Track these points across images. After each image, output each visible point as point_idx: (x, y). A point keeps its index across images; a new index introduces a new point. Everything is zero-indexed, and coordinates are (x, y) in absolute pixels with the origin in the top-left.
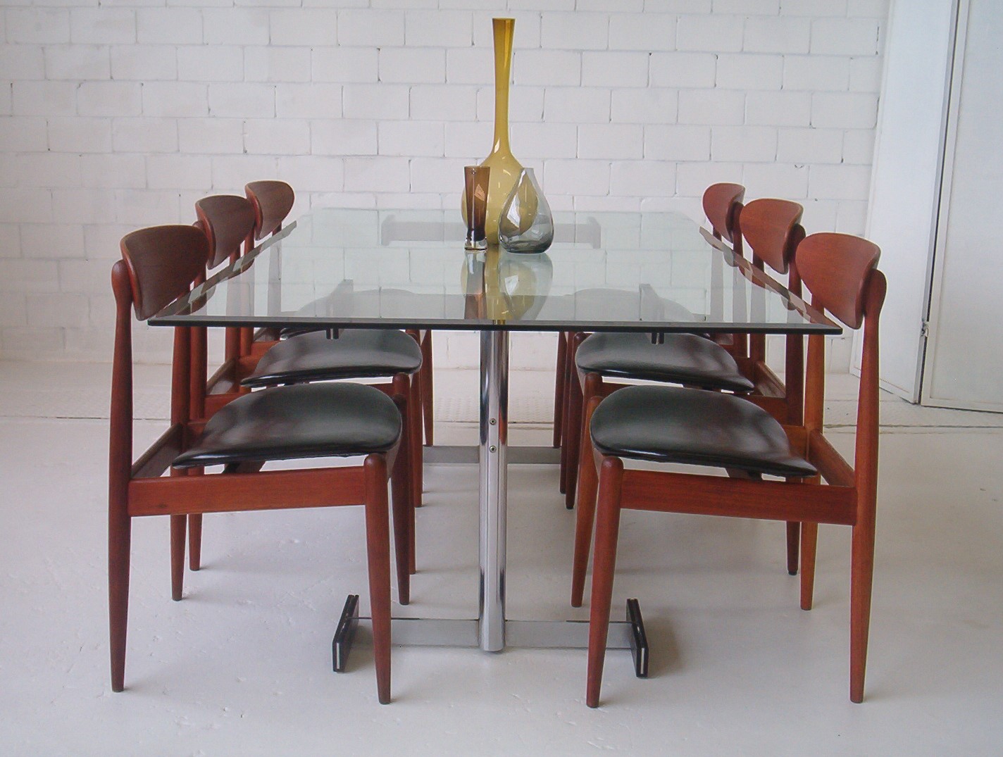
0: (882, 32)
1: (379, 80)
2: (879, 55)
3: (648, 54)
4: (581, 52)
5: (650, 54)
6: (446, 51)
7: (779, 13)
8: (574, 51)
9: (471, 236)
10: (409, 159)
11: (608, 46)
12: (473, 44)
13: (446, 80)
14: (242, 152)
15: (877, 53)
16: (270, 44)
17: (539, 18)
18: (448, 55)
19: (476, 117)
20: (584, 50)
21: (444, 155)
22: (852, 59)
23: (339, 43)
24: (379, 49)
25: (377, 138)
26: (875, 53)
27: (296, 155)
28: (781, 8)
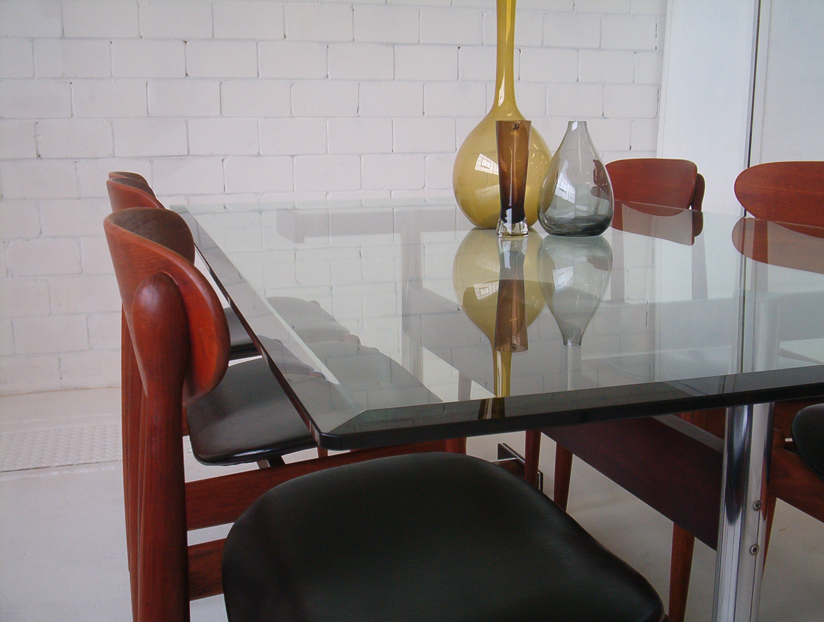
0: (661, 30)
1: (187, 75)
2: (660, 51)
3: (457, 48)
4: (393, 45)
5: (459, 48)
6: (257, 44)
7: (573, 9)
8: (387, 44)
9: (506, 216)
10: (222, 158)
11: (419, 41)
12: (285, 37)
13: (258, 75)
14: (35, 156)
15: (656, 48)
16: (63, 37)
17: (352, 10)
18: (259, 48)
19: (291, 112)
20: (396, 44)
21: (259, 154)
22: (635, 53)
23: (142, 36)
24: (186, 42)
25: (188, 137)
26: (655, 48)
27: (98, 158)
28: (574, 5)
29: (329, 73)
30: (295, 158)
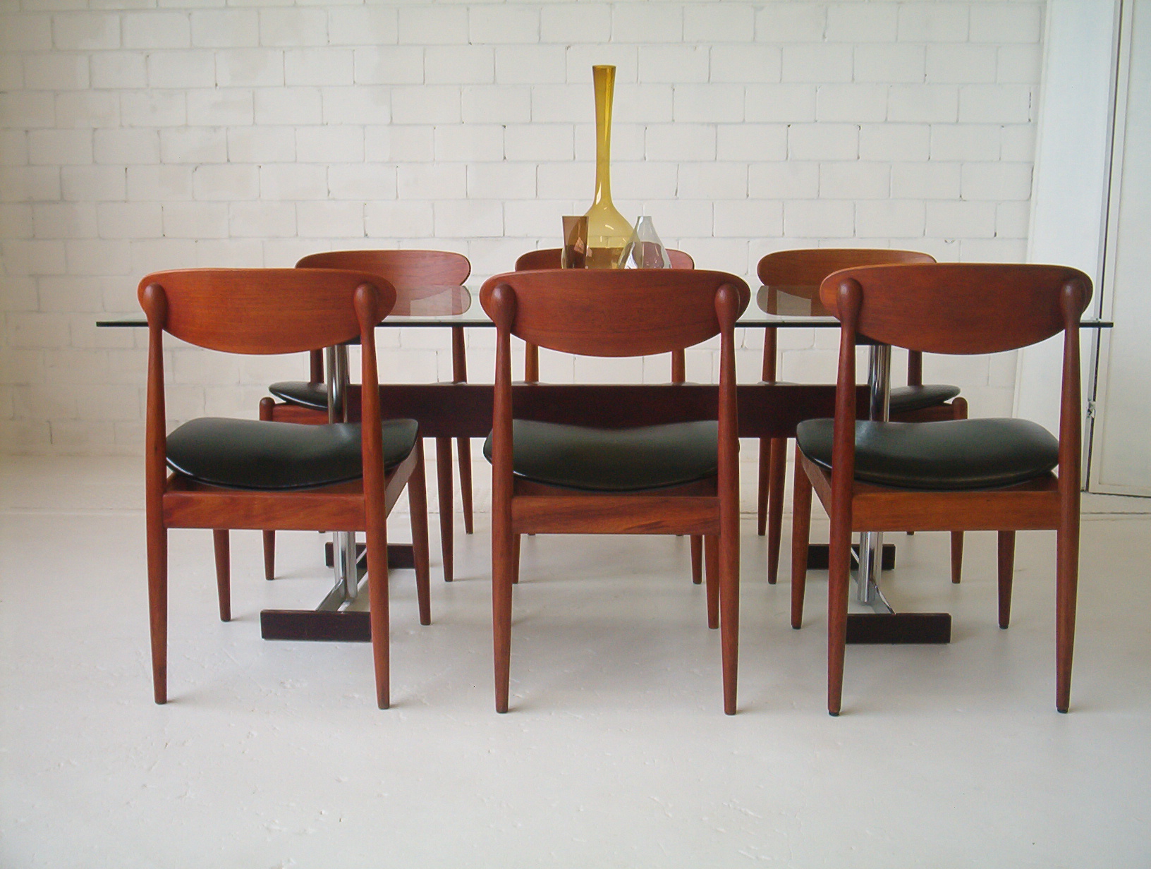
0: (1034, 99)
1: (505, 158)
2: (1033, 123)
3: (787, 126)
4: (716, 125)
5: (789, 126)
7: (925, 80)
8: (709, 124)
10: (537, 240)
11: (744, 120)
13: (574, 157)
14: (363, 235)
15: (1030, 120)
16: (391, 123)
17: (672, 90)
18: (576, 130)
20: (719, 123)
22: (1003, 127)
23: (463, 121)
24: (505, 127)
25: (504, 218)
26: (1028, 120)
27: (419, 238)
28: (926, 75)
29: (646, 154)
30: (610, 240)
